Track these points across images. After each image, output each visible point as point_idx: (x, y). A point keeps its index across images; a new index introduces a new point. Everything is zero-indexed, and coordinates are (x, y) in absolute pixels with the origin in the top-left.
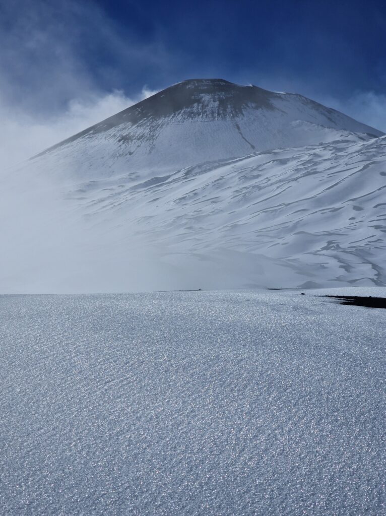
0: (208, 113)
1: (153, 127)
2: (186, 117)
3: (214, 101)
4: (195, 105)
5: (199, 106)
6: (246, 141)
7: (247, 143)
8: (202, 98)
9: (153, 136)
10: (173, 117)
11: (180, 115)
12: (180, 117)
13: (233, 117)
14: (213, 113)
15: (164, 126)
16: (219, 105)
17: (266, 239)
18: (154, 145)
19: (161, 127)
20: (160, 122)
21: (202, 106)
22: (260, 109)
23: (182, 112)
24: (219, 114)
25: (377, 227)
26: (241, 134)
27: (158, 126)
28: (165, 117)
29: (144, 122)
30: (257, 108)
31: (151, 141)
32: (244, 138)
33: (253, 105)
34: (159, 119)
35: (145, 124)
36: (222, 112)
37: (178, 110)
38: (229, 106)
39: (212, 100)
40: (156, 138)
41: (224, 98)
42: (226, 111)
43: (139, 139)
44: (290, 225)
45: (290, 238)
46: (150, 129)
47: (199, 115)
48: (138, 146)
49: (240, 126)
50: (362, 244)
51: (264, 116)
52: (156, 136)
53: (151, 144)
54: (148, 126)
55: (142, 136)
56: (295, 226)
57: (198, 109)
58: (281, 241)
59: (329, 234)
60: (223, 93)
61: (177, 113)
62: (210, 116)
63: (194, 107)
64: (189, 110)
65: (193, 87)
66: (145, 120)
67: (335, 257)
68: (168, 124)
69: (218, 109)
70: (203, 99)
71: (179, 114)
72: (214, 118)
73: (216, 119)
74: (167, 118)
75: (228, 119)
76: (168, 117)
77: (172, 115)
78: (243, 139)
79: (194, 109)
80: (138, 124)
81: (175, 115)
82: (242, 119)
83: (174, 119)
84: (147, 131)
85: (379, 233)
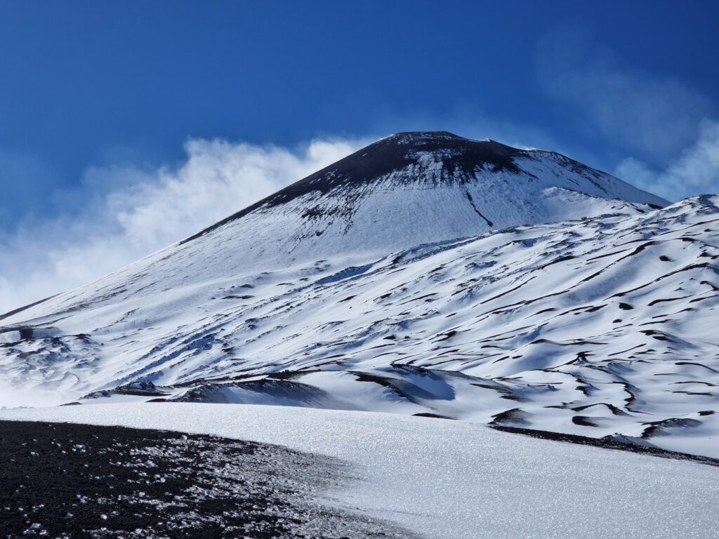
0: (428, 177)
1: (351, 197)
2: (397, 183)
3: (436, 161)
4: (410, 166)
5: (414, 168)
6: (480, 214)
7: (482, 218)
8: (419, 157)
9: (351, 209)
10: (379, 183)
11: (389, 180)
12: (388, 183)
13: (463, 183)
14: (434, 177)
15: (366, 196)
16: (443, 166)
17: (492, 351)
18: (352, 222)
19: (361, 197)
20: (361, 190)
21: (420, 168)
22: (500, 172)
23: (392, 175)
24: (443, 179)
25: (649, 333)
26: (474, 205)
27: (359, 195)
28: (368, 184)
29: (339, 190)
30: (495, 170)
31: (348, 216)
32: (477, 211)
33: (491, 166)
34: (360, 185)
35: (340, 193)
36: (446, 176)
37: (385, 174)
38: (457, 168)
39: (434, 159)
40: (355, 212)
41: (450, 157)
42: (453, 174)
43: (330, 214)
44: (530, 331)
45: (526, 349)
46: (346, 199)
47: (415, 180)
48: (330, 224)
49: (472, 195)
50: (625, 356)
51: (505, 181)
52: (356, 208)
53: (347, 221)
54: (343, 196)
55: (336, 209)
56: (537, 333)
57: (413, 171)
58: (511, 354)
59: (582, 342)
60: (449, 150)
61: (385, 177)
62: (430, 181)
63: (408, 170)
64: (401, 173)
65: (407, 142)
66: (339, 188)
68: (371, 192)
69: (442, 172)
70: (421, 159)
71: (387, 179)
72: (435, 183)
73: (439, 185)
74: (370, 185)
75: (456, 185)
76: (372, 183)
77: (378, 181)
78: (477, 213)
79: (409, 172)
80: (329, 194)
81: (381, 180)
82: (475, 186)
83: (380, 186)
84: (342, 203)
85: (650, 341)
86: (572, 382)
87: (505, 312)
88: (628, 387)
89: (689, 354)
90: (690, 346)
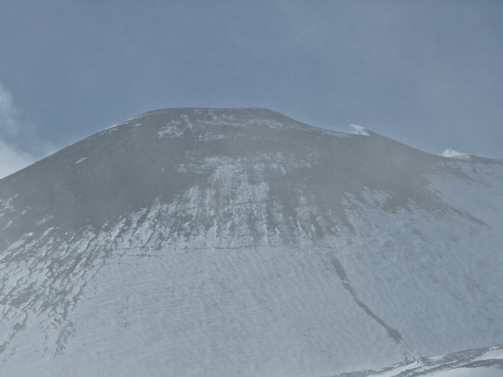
0: (237, 220)
1: (61, 263)
2: (166, 231)
3: (253, 181)
4: (193, 192)
5: (203, 196)
6: (369, 312)
7: (374, 321)
8: (211, 170)
9: (64, 293)
10: (123, 231)
11: (146, 224)
12: (145, 232)
13: (319, 234)
14: (252, 221)
15: (98, 261)
16: (270, 194)
18: (71, 324)
19: (86, 264)
20: (82, 246)
21: (217, 196)
22: (403, 211)
23: (152, 214)
24: (272, 224)
26: (351, 290)
27: (79, 258)
28: (97, 232)
29: (28, 246)
30: (391, 206)
31: (60, 310)
32: (361, 304)
33: (381, 197)
34: (79, 236)
35: (32, 252)
36: (280, 217)
37: (137, 209)
38: (303, 200)
39: (245, 176)
40: (75, 299)
41: (284, 172)
42: (294, 214)
43: (16, 303)
46: (50, 268)
47: (208, 227)
48: (18, 327)
49: (344, 263)
51: (417, 232)
52: (76, 291)
53: (59, 321)
54: (41, 260)
55: (29, 291)
57: (201, 205)
60: (279, 155)
61: (135, 218)
62: (244, 229)
63: (188, 201)
64: (172, 208)
65: (180, 134)
66: (29, 240)
68: (108, 253)
69: (268, 210)
70: (217, 174)
71: (141, 222)
72: (258, 236)
73: (265, 239)
74: (103, 235)
75: (304, 241)
76: (107, 230)
77: (121, 225)
78: (361, 310)
79: (191, 205)
80: (6, 253)
81: (128, 223)
82: (350, 242)
83: (127, 237)
84: (42, 276)
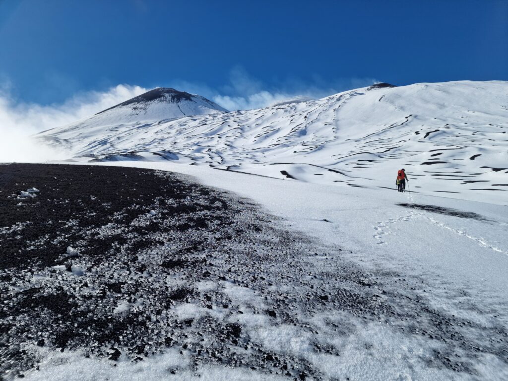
0: (167, 101)
1: (146, 105)
2: (159, 102)
3: (170, 96)
5: (164, 98)
7: (182, 113)
8: (165, 95)
10: (154, 101)
12: (156, 101)
13: (177, 103)
14: (169, 101)
15: (150, 105)
16: (172, 98)
17: (187, 148)
18: (146, 112)
23: (157, 99)
25: (226, 144)
26: (180, 109)
27: (148, 104)
30: (186, 100)
31: (145, 110)
32: (181, 111)
34: (149, 102)
40: (147, 109)
41: (173, 95)
42: (174, 100)
43: (140, 109)
44: (196, 143)
45: (195, 147)
47: (164, 101)
48: (140, 112)
49: (179, 106)
50: (220, 150)
51: (188, 103)
54: (144, 104)
55: (142, 108)
56: (198, 143)
58: (192, 148)
59: (209, 146)
60: (173, 93)
63: (162, 98)
64: (160, 99)
65: (161, 91)
66: (142, 102)
67: (208, 154)
68: (152, 104)
69: (171, 100)
73: (171, 103)
74: (151, 102)
75: (175, 103)
80: (140, 103)
82: (180, 104)
84: (143, 106)
85: (226, 146)
86: (208, 156)
87: (189, 138)
88: (222, 158)
89: (235, 150)
90: (235, 148)
